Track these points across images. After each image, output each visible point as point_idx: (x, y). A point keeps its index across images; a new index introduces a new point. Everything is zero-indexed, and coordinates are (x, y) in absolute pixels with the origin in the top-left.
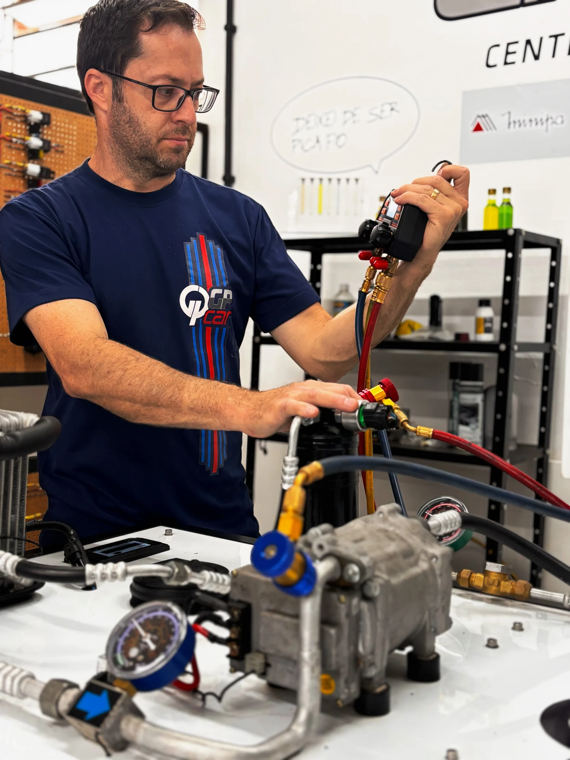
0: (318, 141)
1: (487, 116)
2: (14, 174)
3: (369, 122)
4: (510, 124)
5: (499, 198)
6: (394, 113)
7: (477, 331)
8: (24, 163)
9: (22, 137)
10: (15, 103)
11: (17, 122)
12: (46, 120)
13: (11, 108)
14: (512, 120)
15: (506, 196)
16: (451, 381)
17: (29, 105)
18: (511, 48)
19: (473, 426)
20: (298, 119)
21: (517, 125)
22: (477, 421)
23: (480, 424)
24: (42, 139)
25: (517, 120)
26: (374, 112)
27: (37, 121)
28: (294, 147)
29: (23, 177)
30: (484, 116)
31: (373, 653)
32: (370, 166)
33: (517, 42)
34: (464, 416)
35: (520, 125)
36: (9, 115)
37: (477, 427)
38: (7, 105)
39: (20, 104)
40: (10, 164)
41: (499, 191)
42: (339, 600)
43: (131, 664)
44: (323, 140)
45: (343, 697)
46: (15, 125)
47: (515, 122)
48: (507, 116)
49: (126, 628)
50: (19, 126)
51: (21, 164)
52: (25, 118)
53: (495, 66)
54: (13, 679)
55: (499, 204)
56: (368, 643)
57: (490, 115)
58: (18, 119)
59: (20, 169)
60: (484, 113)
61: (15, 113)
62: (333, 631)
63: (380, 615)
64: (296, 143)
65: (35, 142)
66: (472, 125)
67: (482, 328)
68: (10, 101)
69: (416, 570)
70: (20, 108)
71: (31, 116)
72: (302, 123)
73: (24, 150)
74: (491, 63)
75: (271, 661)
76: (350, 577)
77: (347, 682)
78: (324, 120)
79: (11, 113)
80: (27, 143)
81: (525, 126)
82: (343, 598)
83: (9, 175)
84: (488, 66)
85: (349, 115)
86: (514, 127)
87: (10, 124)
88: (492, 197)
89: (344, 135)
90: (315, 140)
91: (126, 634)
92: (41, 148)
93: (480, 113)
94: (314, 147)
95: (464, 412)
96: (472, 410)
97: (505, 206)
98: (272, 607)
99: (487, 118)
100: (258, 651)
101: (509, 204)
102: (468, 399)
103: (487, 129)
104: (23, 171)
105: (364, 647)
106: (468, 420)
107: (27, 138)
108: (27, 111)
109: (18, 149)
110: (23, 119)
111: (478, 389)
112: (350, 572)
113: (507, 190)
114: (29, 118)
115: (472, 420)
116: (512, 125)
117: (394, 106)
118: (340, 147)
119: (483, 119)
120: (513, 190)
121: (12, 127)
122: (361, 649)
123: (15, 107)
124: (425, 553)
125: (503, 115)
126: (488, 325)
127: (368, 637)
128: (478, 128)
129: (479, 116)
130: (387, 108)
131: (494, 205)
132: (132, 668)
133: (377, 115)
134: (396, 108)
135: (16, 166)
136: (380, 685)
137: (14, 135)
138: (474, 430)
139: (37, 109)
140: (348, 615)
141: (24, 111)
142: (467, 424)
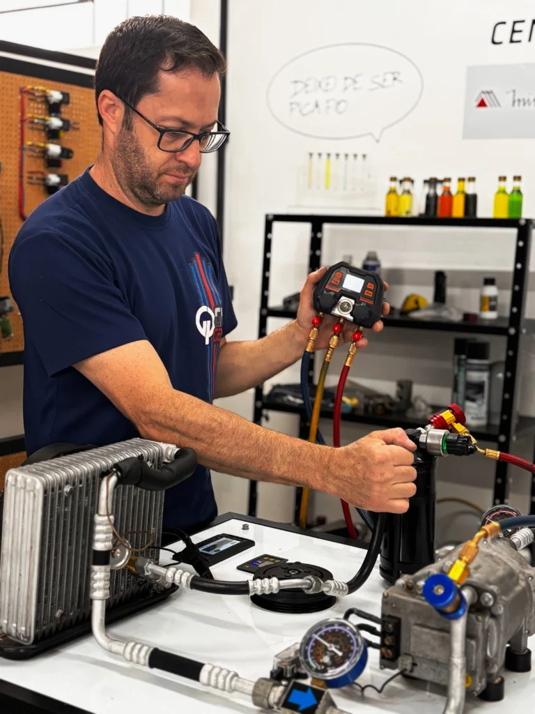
0: (317, 106)
1: (491, 92)
2: (35, 155)
3: (371, 90)
4: (514, 102)
5: (509, 186)
6: (396, 82)
7: (482, 309)
8: (45, 143)
9: (42, 117)
10: (37, 84)
11: (38, 103)
12: (66, 99)
13: (33, 89)
14: (516, 98)
15: (517, 184)
16: (456, 357)
17: (48, 85)
18: (518, 27)
19: (479, 402)
20: (296, 82)
21: (522, 103)
22: (483, 397)
23: (486, 400)
24: (62, 120)
25: (521, 99)
26: (376, 80)
27: (57, 101)
28: (292, 109)
29: (44, 157)
30: (488, 93)
31: (496, 656)
32: (370, 134)
33: (523, 21)
34: (470, 393)
35: (524, 104)
36: (31, 97)
37: (483, 403)
38: (29, 87)
39: (40, 84)
40: (32, 145)
41: (510, 179)
42: (477, 619)
43: (323, 667)
44: (322, 106)
45: (478, 689)
46: (36, 105)
47: (519, 100)
48: (511, 94)
49: (310, 639)
50: (40, 106)
51: (42, 145)
52: (46, 99)
53: (501, 43)
54: (225, 678)
55: (509, 191)
56: (494, 649)
57: (494, 92)
58: (39, 100)
59: (41, 150)
60: (489, 90)
61: (37, 94)
62: (473, 643)
63: (502, 628)
64: (294, 106)
65: (56, 122)
66: (476, 100)
67: (487, 307)
68: (32, 82)
69: (518, 588)
70: (41, 88)
71: (51, 96)
72: (300, 86)
73: (44, 130)
74: (496, 40)
75: (417, 661)
76: (487, 603)
77: (481, 679)
78: (323, 85)
79: (33, 94)
80: (47, 123)
81: (530, 104)
82: (480, 618)
83: (32, 156)
84: (494, 42)
85: (349, 81)
86: (519, 105)
87: (32, 105)
88: (502, 184)
89: (343, 101)
90: (313, 104)
91: (312, 643)
92: (61, 128)
93: (485, 90)
94: (312, 112)
95: (471, 388)
96: (478, 388)
97: (515, 194)
98: (419, 622)
99: (491, 95)
100: (407, 654)
101: (519, 192)
102: (475, 376)
103: (491, 106)
104: (45, 151)
105: (491, 652)
106: (475, 397)
107: (47, 118)
108: (48, 91)
109: (39, 130)
110: (43, 99)
111: (484, 368)
112: (486, 599)
113: (518, 178)
114: (49, 98)
115: (479, 396)
116: (516, 103)
117: (396, 75)
118: (340, 113)
119: (487, 95)
120: (523, 179)
121: (34, 108)
122: (488, 653)
123: (36, 88)
124: (523, 573)
125: (508, 93)
126: (493, 303)
127: (495, 644)
128: (482, 104)
129: (483, 92)
130: (390, 77)
131: (504, 192)
132: (325, 671)
133: (379, 84)
134: (400, 78)
135: (38, 147)
136: (497, 677)
137: (36, 116)
138: (480, 406)
139: (56, 90)
140: (483, 629)
141: (44, 91)
142: (473, 400)
